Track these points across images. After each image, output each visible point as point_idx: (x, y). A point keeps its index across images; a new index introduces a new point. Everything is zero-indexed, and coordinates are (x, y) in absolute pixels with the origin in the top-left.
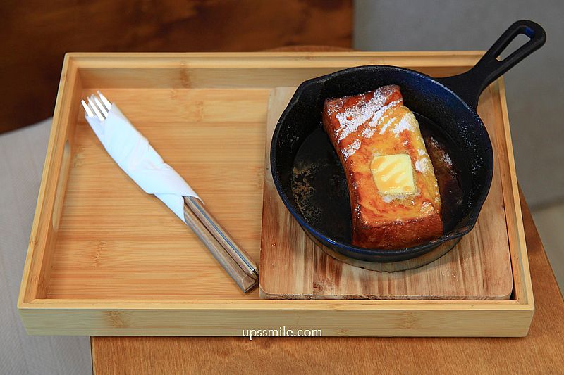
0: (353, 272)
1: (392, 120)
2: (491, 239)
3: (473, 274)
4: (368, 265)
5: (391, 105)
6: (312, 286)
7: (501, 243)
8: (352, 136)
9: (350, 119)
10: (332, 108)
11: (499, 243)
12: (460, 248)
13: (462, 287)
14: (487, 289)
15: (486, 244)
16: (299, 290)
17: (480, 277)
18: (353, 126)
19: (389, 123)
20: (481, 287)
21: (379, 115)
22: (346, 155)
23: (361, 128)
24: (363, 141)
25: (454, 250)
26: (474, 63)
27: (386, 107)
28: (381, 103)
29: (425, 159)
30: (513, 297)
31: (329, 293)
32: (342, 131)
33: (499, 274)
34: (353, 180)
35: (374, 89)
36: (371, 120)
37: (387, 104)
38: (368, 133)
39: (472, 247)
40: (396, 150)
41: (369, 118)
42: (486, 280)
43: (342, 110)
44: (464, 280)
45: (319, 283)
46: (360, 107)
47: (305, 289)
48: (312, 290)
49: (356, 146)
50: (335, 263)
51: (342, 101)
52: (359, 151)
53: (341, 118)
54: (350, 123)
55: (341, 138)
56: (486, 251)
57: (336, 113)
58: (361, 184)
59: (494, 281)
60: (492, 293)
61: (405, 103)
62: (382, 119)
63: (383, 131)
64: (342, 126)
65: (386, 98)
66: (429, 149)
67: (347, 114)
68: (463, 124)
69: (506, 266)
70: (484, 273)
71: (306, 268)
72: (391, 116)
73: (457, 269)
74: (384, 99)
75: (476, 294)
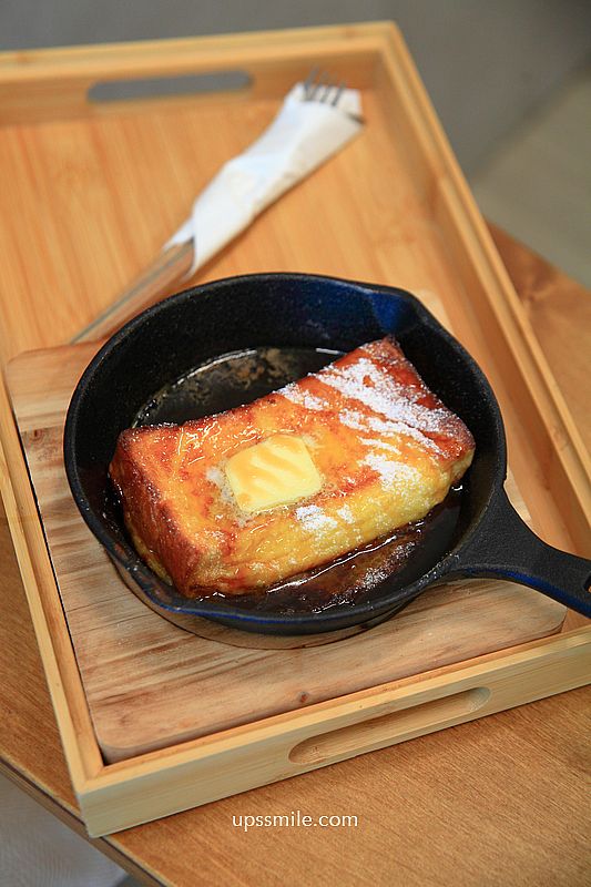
1: (393, 449)
2: (222, 688)
3: (134, 674)
5: (426, 441)
6: (38, 427)
7: (218, 708)
8: (333, 394)
9: (368, 383)
10: (378, 349)
11: (217, 704)
12: (188, 641)
13: (101, 661)
14: (105, 703)
15: (209, 683)
17: (132, 687)
18: (353, 390)
19: (385, 446)
20: (109, 693)
21: (398, 428)
22: (285, 391)
23: (354, 404)
24: (327, 414)
25: (179, 632)
27: (417, 435)
28: (424, 424)
32: (336, 375)
33: (145, 719)
35: (450, 405)
36: (384, 419)
37: (426, 434)
38: (351, 420)
39: (194, 662)
40: (331, 469)
41: (388, 416)
42: (126, 700)
43: (379, 365)
44: (118, 661)
45: (46, 436)
46: (403, 394)
47: (27, 419)
49: (313, 403)
51: (400, 360)
52: (302, 410)
53: (362, 367)
54: (361, 386)
55: (320, 377)
56: (194, 686)
57: (368, 356)
59: (127, 710)
60: (98, 715)
62: (389, 435)
63: (367, 442)
64: (346, 373)
65: (437, 430)
67: (376, 376)
69: (167, 726)
70: (141, 692)
72: (403, 449)
73: (137, 645)
74: (434, 427)
75: (88, 688)
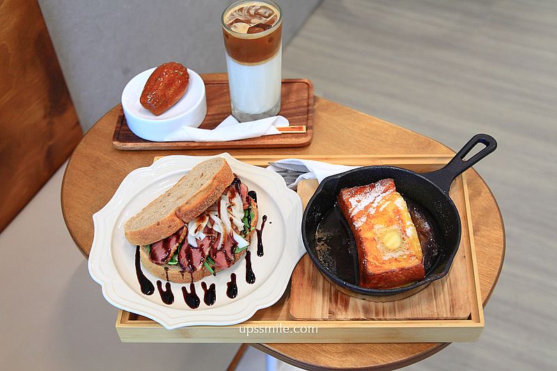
0: (357, 302)
1: (388, 203)
2: (455, 279)
3: (443, 302)
4: (367, 298)
5: (387, 193)
6: (328, 312)
8: (361, 214)
9: (359, 201)
10: (346, 194)
11: (462, 281)
13: (435, 311)
14: (452, 312)
15: (452, 282)
16: (318, 315)
17: (448, 304)
18: (361, 207)
19: (386, 204)
20: (448, 311)
21: (378, 199)
22: (357, 226)
23: (367, 208)
24: (368, 216)
25: (430, 286)
26: (447, 162)
27: (384, 195)
28: (380, 191)
29: (411, 227)
30: (470, 318)
31: (339, 317)
32: (353, 209)
33: (462, 302)
34: (361, 243)
35: (376, 181)
36: (373, 203)
37: (384, 192)
38: (372, 211)
40: (390, 222)
41: (372, 201)
42: (453, 306)
43: (353, 196)
44: (436, 306)
45: (333, 310)
46: (366, 193)
47: (322, 315)
48: (328, 315)
49: (364, 219)
50: (344, 297)
51: (353, 190)
52: (365, 223)
53: (353, 201)
54: (359, 204)
55: (353, 214)
56: (452, 286)
57: (349, 198)
58: (367, 246)
59: (457, 307)
60: (456, 315)
61: (397, 190)
62: (381, 202)
63: (381, 210)
64: (353, 207)
66: (414, 220)
67: (356, 198)
68: (439, 203)
69: (466, 297)
70: (451, 302)
71: (323, 300)
72: (387, 200)
73: (432, 299)
74: (383, 188)
75: (445, 316)
